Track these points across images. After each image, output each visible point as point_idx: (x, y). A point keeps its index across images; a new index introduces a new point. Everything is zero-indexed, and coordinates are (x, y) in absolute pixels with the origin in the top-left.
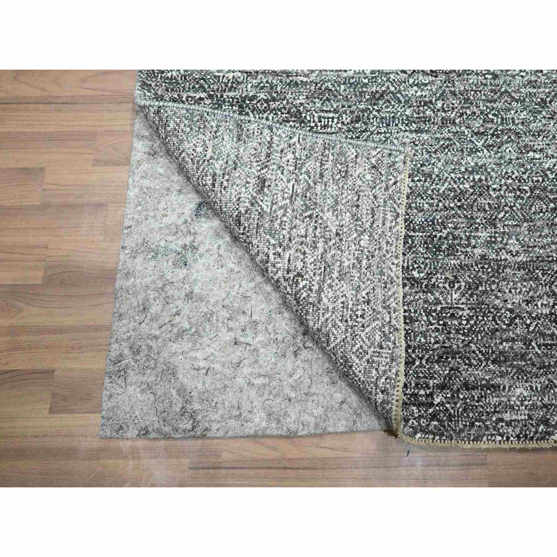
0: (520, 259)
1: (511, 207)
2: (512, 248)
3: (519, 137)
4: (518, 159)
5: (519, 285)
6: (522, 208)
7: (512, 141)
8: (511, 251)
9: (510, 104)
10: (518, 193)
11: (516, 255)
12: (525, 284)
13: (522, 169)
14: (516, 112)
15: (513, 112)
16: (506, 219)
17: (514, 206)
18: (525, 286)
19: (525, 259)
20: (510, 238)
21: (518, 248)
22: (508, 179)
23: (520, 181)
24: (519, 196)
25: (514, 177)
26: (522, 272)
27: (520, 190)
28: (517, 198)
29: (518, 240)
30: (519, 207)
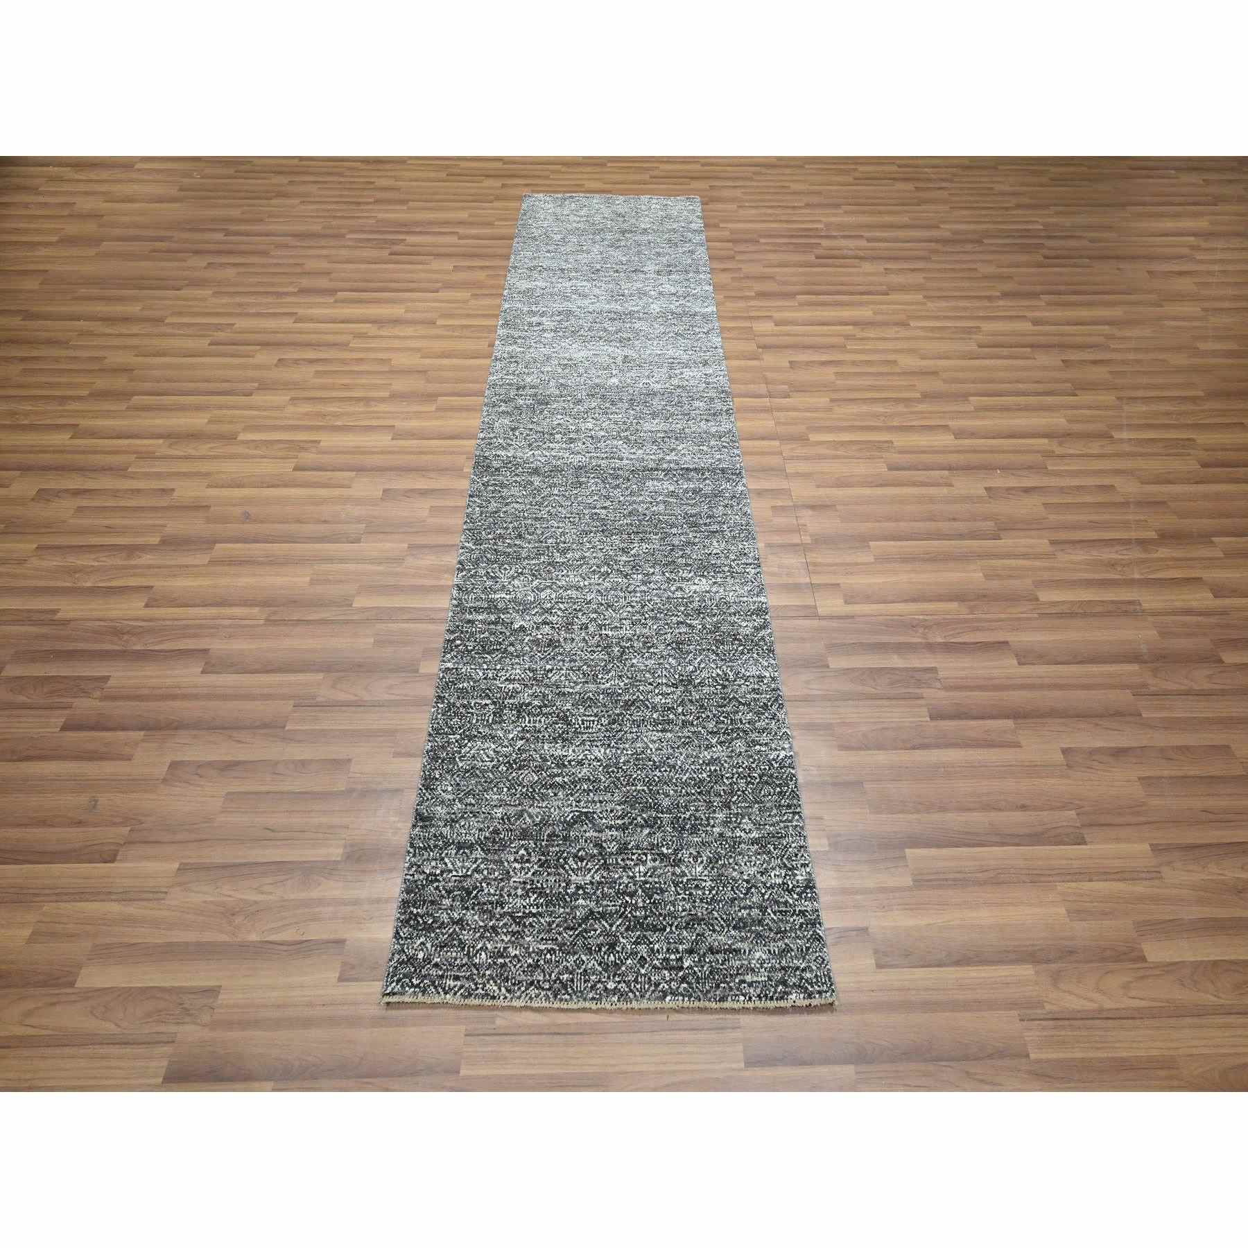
0: (753, 835)
1: (743, 792)
2: (745, 827)
3: (747, 734)
4: (746, 751)
5: (754, 858)
6: (753, 792)
7: (741, 737)
8: (744, 829)
9: (738, 707)
10: (749, 779)
11: (749, 832)
12: (759, 857)
13: (751, 760)
14: (744, 713)
15: (740, 714)
16: (739, 802)
17: (746, 790)
18: (759, 859)
19: (757, 836)
20: (743, 817)
21: (750, 826)
22: (739, 768)
23: (750, 770)
24: (750, 782)
25: (744, 766)
26: (756, 847)
27: (750, 777)
28: (748, 783)
29: (750, 819)
30: (750, 791)
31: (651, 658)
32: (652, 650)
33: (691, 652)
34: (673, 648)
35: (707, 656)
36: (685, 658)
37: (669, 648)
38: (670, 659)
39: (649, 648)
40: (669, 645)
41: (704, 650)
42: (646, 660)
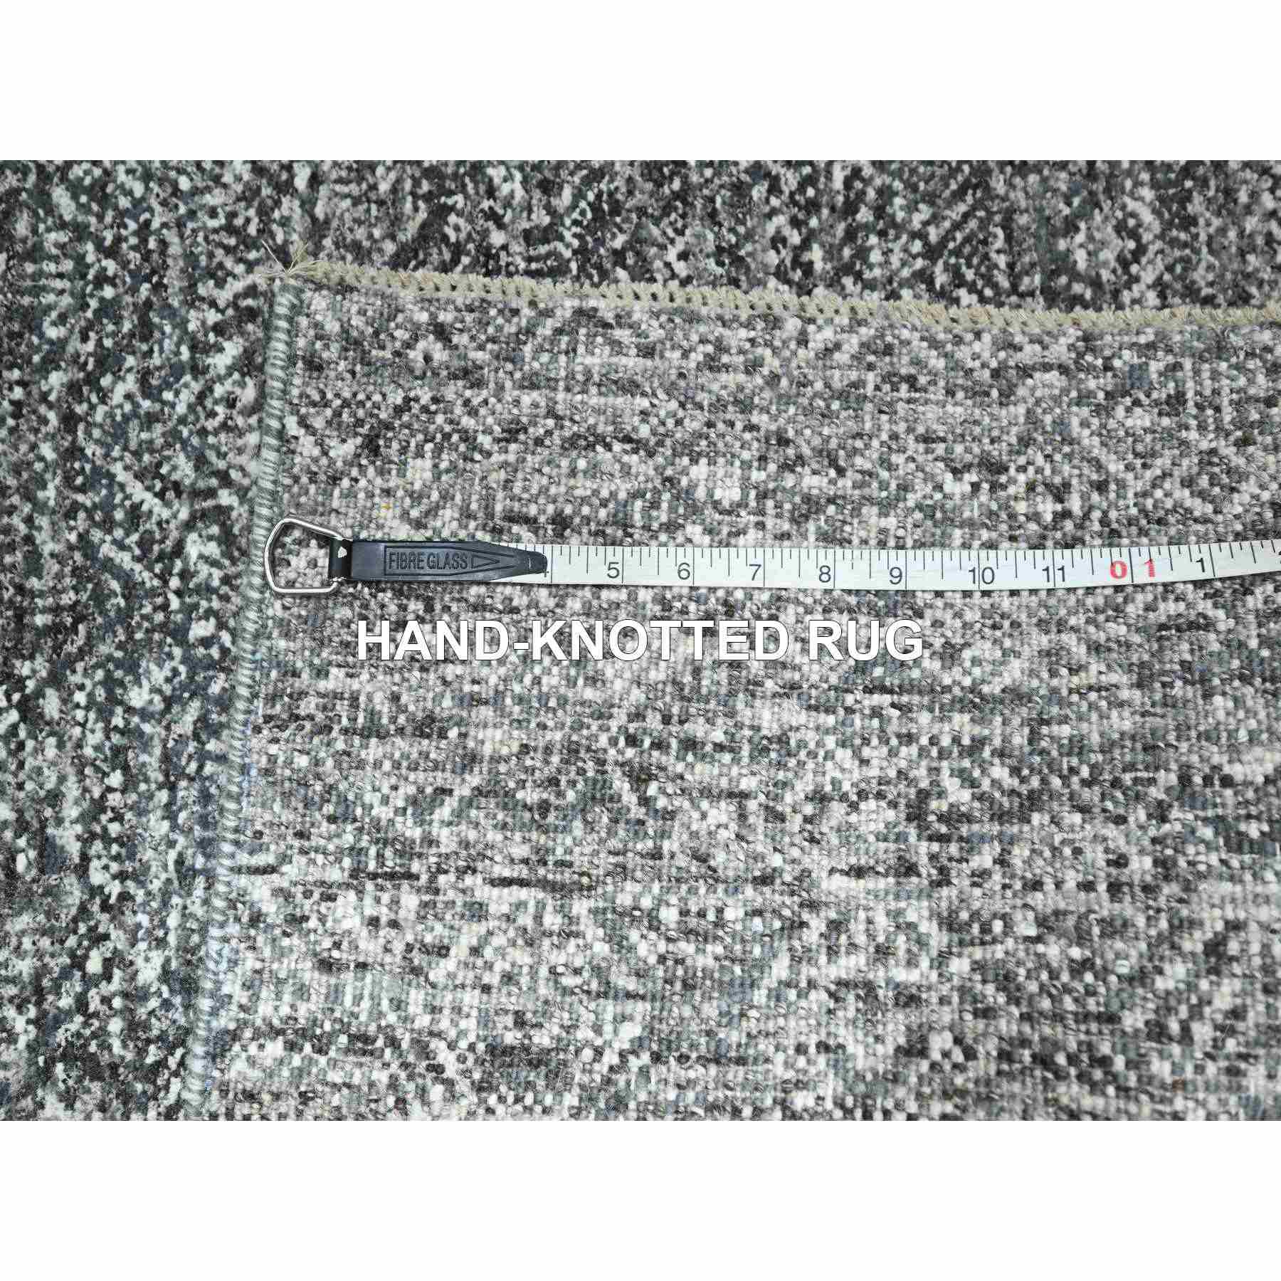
0: (1147, 217)
1: (932, 253)
2: (1108, 255)
3: (616, 208)
4: (713, 216)
5: (1251, 224)
6: (931, 199)
7: (637, 242)
8: (1124, 262)
9: (458, 250)
10: (864, 215)
11: (1134, 235)
12: (1243, 197)
13: (758, 192)
14: (492, 215)
15: (497, 238)
16: (990, 282)
17: (921, 235)
18: (1254, 195)
19: (1148, 193)
20: (1064, 264)
21: (1102, 224)
22: (808, 269)
23: (813, 206)
24: (879, 212)
25: (795, 238)
26: (1196, 206)
27: (850, 208)
28: (887, 226)
29: (1070, 227)
30: (925, 212)
31: (129, 843)
32: (68, 838)
33: (84, 542)
34: (55, 680)
35: (117, 432)
36: (130, 587)
37: (51, 705)
38: (138, 697)
39: (49, 856)
40: (28, 710)
41: (75, 452)
42: (140, 876)
